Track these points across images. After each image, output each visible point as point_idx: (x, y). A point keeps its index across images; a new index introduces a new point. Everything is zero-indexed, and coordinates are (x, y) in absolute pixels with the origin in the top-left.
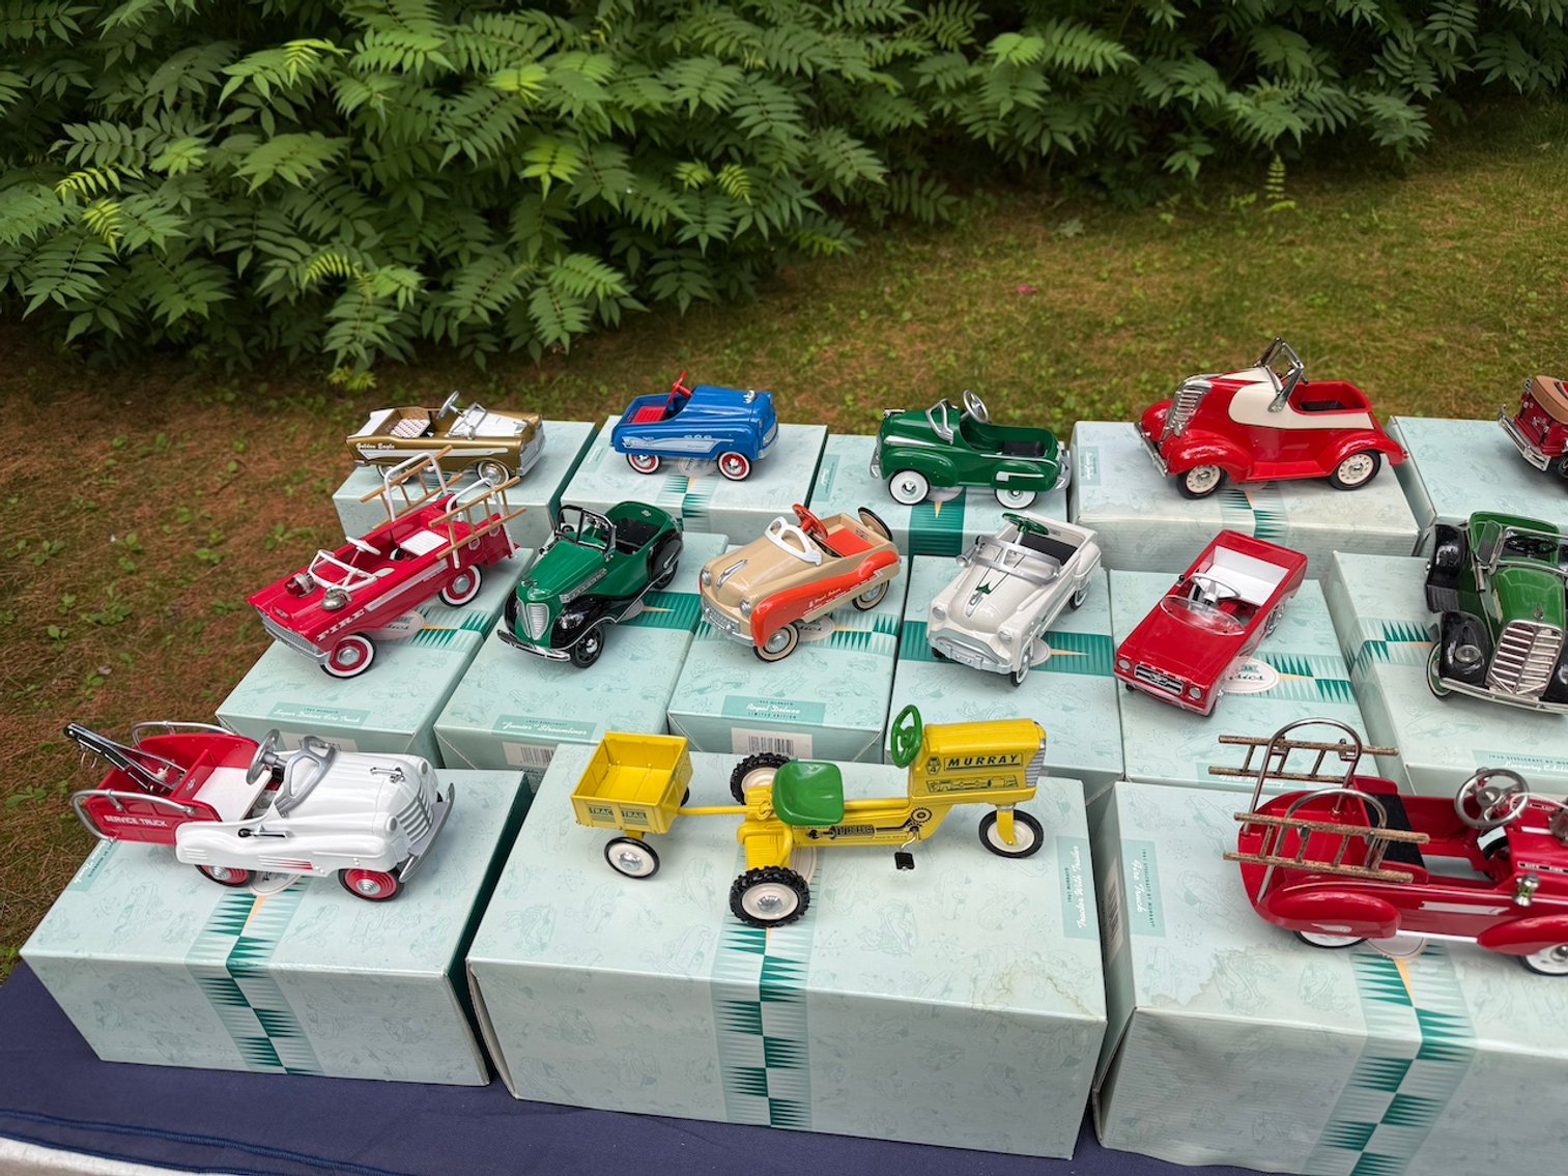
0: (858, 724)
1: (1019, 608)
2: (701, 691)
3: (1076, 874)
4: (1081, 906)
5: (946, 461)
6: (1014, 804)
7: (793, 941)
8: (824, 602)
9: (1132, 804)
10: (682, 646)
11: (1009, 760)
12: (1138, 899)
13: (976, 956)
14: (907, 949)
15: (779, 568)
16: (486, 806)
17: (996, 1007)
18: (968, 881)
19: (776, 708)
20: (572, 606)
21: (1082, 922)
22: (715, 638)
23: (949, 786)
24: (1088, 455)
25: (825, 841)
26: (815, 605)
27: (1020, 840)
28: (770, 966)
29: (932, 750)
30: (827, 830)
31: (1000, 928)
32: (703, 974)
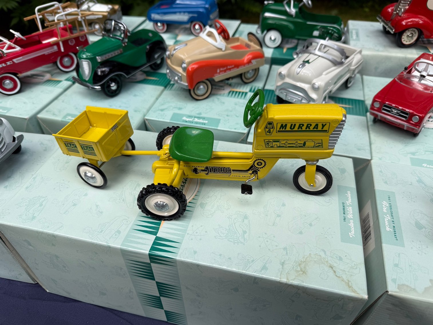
0: (235, 129)
1: (324, 73)
2: (162, 110)
3: (348, 206)
4: (352, 224)
5: (291, 26)
6: (318, 161)
7: (175, 229)
8: (225, 71)
9: (381, 172)
10: (158, 93)
11: (320, 128)
12: (387, 223)
13: (285, 249)
14: (242, 241)
15: (204, 50)
16: (45, 150)
17: (296, 282)
18: (284, 205)
19: (196, 120)
20: (104, 64)
21: (352, 234)
22: (174, 90)
23: (278, 144)
24: (354, 32)
25: (202, 175)
26: (221, 71)
27: (318, 184)
28: (158, 243)
29: (270, 117)
30: (203, 169)
31: (301, 233)
32: (117, 244)
